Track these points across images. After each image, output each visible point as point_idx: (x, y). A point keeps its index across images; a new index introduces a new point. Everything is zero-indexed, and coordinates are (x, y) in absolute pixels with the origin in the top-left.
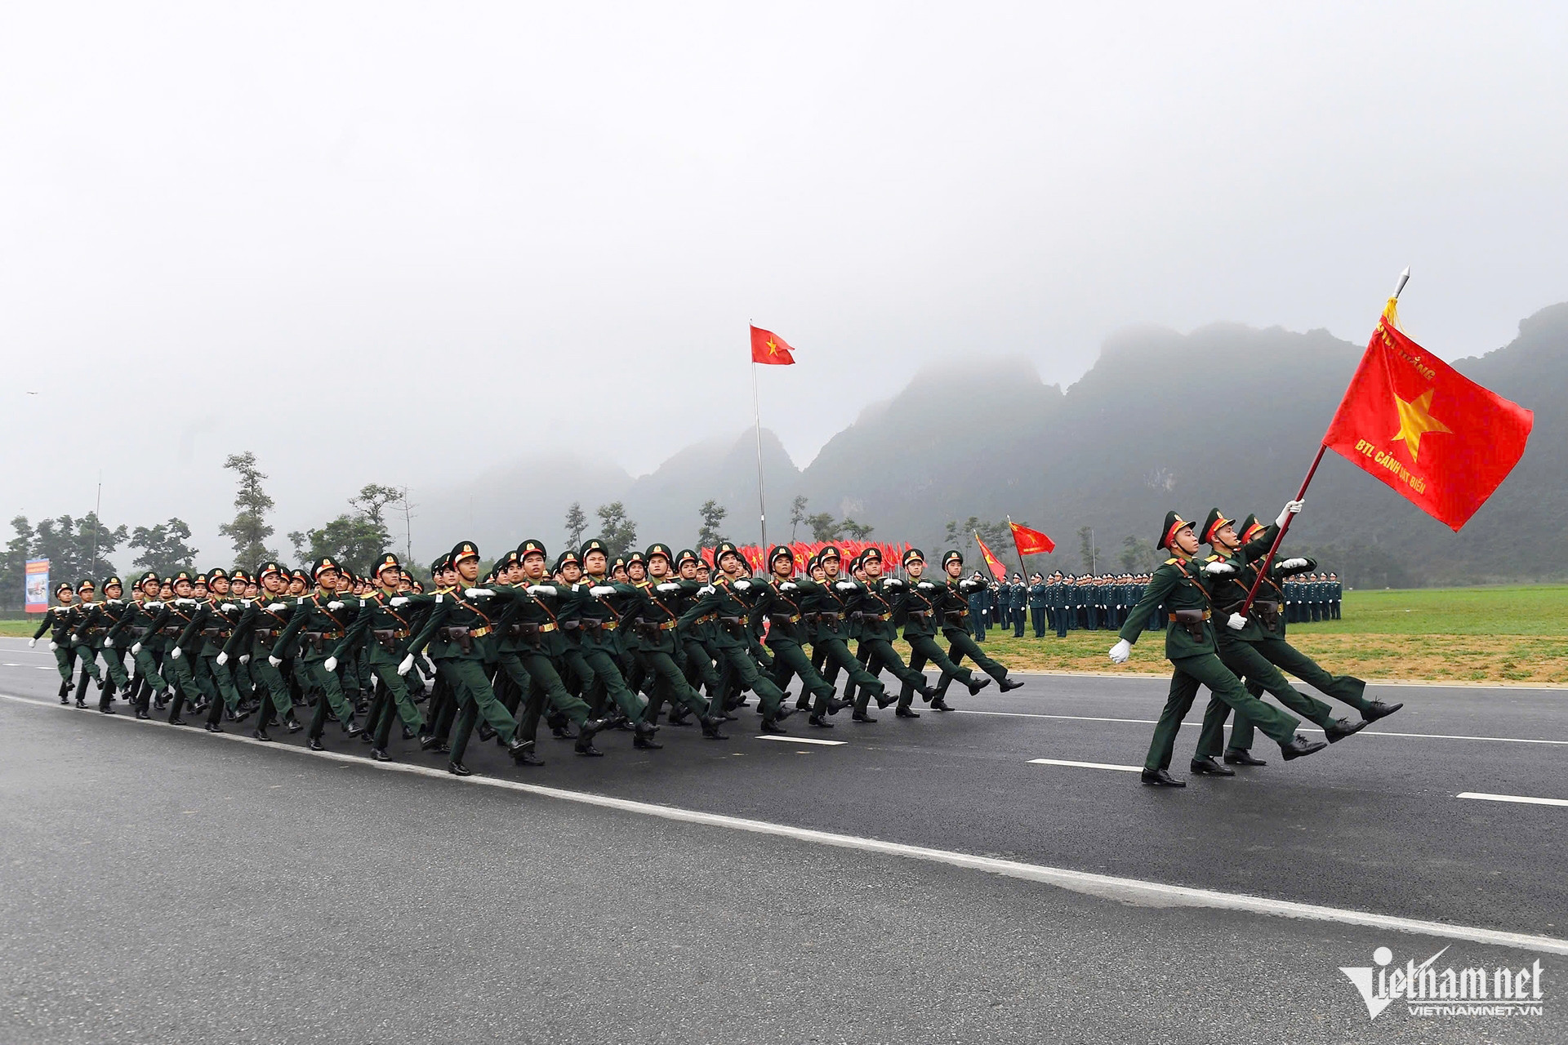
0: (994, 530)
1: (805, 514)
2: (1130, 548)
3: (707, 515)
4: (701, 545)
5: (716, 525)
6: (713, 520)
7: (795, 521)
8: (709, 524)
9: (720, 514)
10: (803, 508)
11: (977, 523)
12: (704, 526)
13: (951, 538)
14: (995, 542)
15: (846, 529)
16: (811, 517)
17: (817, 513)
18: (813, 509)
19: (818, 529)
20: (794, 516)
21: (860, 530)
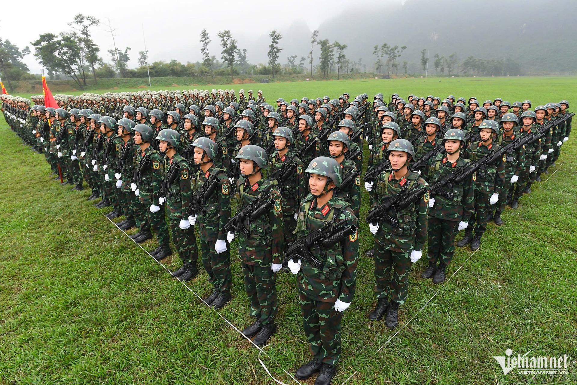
0: (392, 49)
1: (318, 39)
2: (437, 58)
3: (273, 37)
4: (270, 52)
5: (276, 43)
6: (276, 40)
7: (313, 42)
8: (274, 42)
9: (278, 37)
10: (317, 36)
11: (386, 46)
12: (272, 43)
13: (375, 52)
14: (392, 55)
15: (335, 46)
16: (320, 41)
17: (323, 39)
18: (321, 37)
19: (323, 46)
20: (313, 39)
21: (341, 47)
